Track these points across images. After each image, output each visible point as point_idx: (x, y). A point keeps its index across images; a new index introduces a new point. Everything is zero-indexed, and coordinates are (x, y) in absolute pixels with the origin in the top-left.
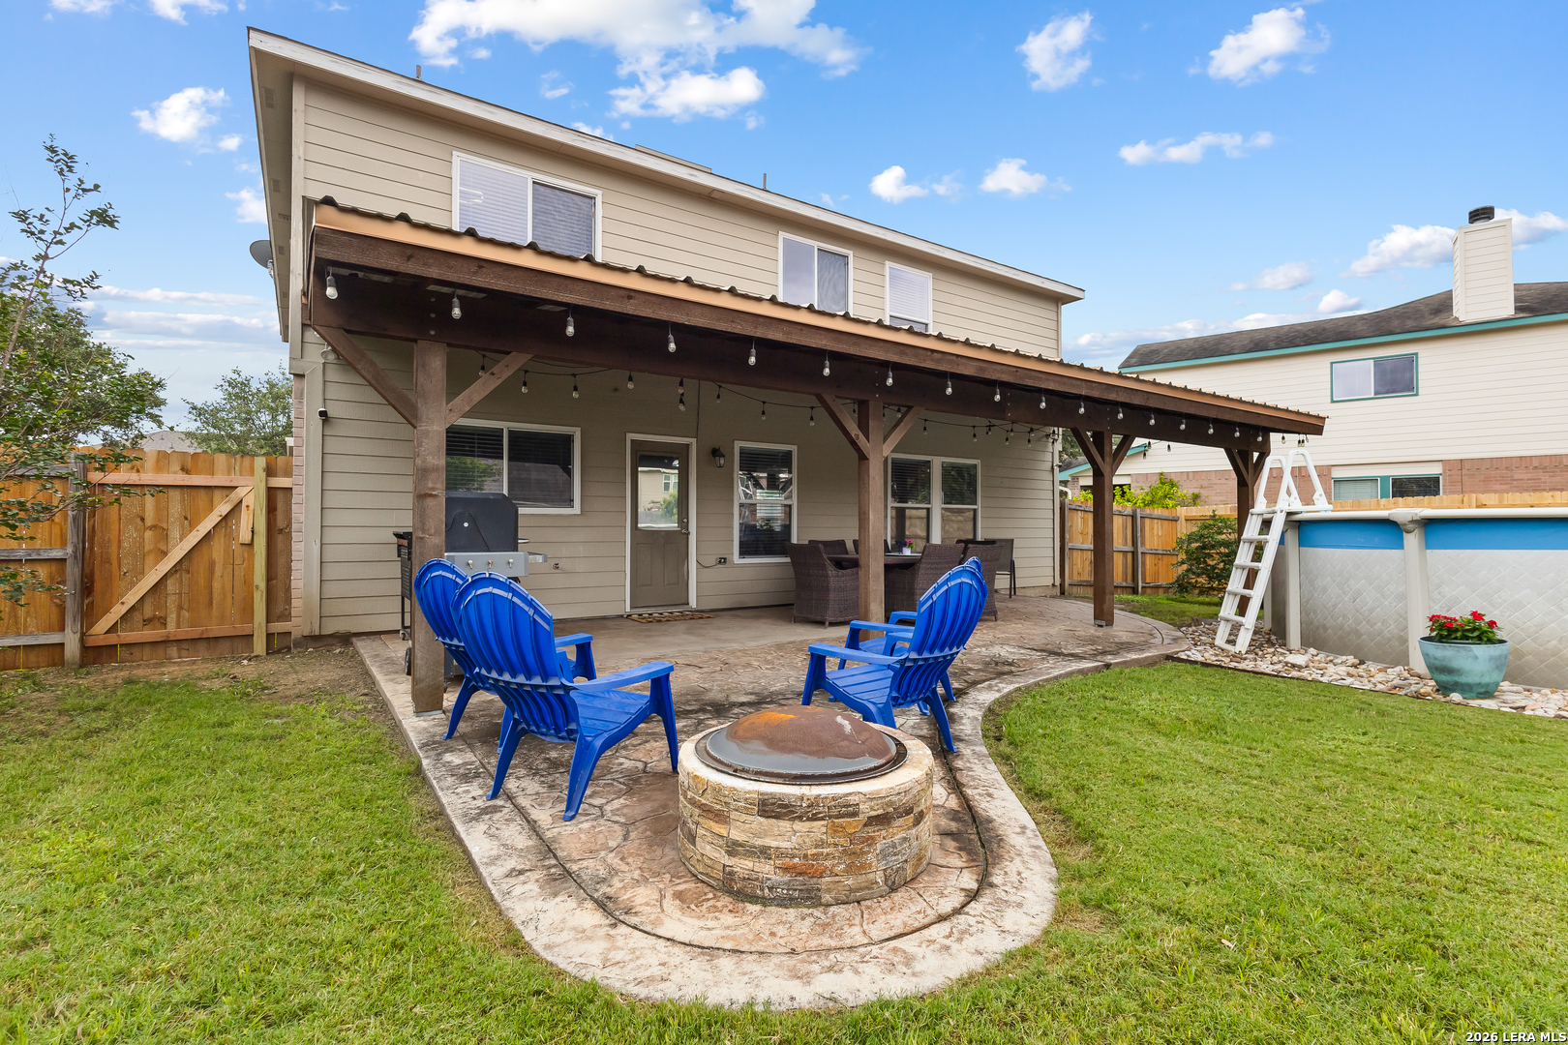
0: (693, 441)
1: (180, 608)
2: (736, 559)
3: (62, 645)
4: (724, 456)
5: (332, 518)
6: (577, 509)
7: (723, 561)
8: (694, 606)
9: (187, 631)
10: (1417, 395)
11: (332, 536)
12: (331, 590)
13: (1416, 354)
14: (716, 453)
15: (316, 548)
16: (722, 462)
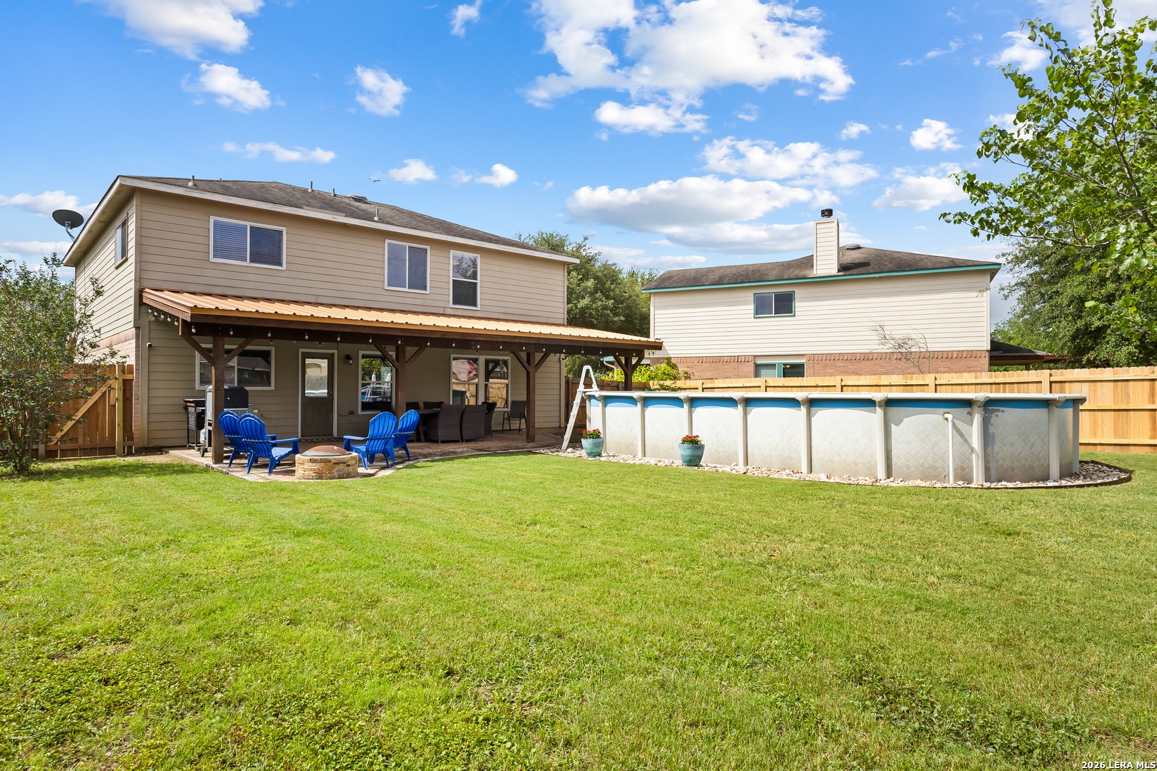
0: (336, 351)
1: (84, 434)
2: (360, 412)
3: (37, 449)
4: (352, 359)
5: (154, 393)
6: (272, 387)
7: (352, 413)
8: (336, 436)
9: (88, 444)
10: (794, 316)
11: (153, 402)
12: (153, 426)
13: (794, 292)
14: (348, 357)
15: (146, 407)
16: (351, 362)
